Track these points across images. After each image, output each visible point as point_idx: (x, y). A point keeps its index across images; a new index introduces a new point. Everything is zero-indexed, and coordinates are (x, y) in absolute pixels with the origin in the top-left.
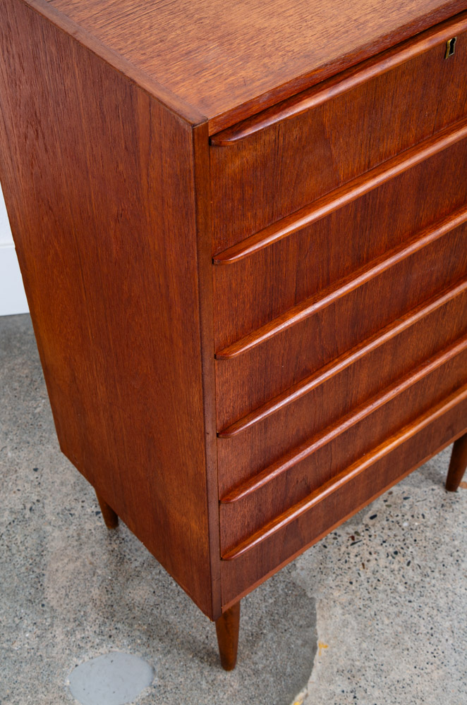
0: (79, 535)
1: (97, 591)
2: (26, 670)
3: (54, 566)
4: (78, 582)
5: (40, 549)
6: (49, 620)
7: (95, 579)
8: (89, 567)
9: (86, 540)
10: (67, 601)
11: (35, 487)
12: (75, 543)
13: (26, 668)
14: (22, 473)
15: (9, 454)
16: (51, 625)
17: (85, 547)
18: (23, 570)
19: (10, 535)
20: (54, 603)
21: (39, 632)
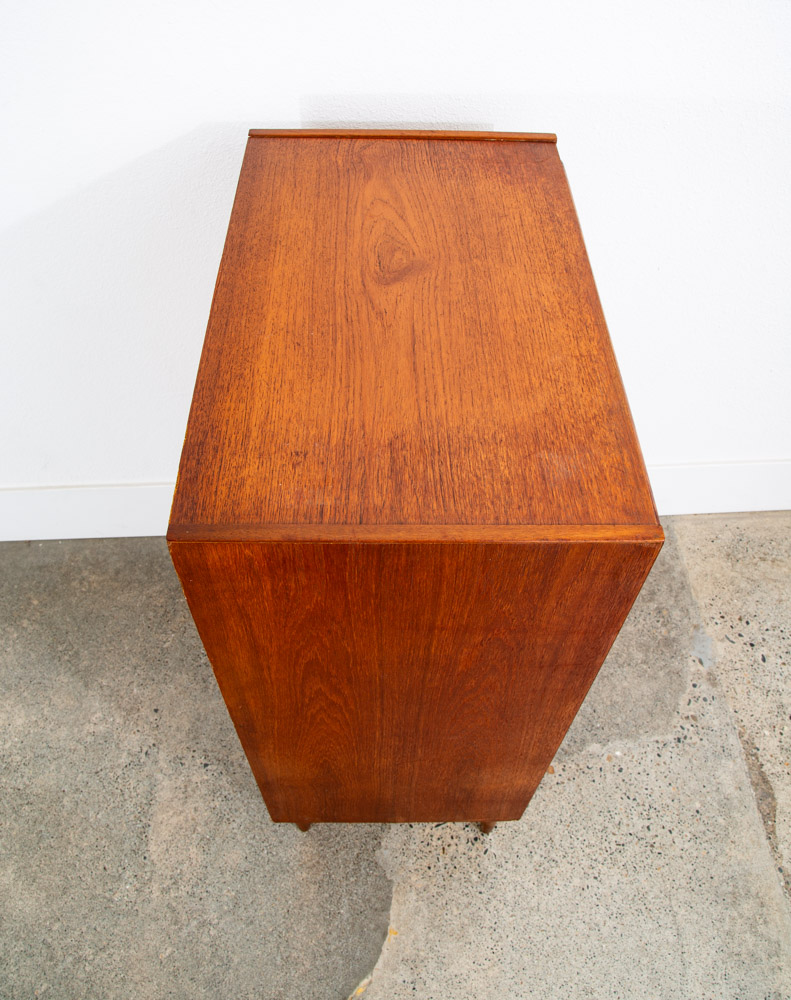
0: (186, 786)
1: (195, 850)
2: (123, 923)
3: (160, 817)
4: (178, 837)
5: (150, 798)
6: (148, 874)
7: (194, 836)
8: (191, 822)
9: (191, 793)
10: (167, 856)
11: (153, 729)
12: (182, 796)
13: (123, 921)
14: (144, 712)
15: (135, 690)
16: (150, 880)
17: (190, 801)
18: (132, 817)
19: (124, 778)
20: (154, 857)
21: (138, 886)
